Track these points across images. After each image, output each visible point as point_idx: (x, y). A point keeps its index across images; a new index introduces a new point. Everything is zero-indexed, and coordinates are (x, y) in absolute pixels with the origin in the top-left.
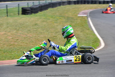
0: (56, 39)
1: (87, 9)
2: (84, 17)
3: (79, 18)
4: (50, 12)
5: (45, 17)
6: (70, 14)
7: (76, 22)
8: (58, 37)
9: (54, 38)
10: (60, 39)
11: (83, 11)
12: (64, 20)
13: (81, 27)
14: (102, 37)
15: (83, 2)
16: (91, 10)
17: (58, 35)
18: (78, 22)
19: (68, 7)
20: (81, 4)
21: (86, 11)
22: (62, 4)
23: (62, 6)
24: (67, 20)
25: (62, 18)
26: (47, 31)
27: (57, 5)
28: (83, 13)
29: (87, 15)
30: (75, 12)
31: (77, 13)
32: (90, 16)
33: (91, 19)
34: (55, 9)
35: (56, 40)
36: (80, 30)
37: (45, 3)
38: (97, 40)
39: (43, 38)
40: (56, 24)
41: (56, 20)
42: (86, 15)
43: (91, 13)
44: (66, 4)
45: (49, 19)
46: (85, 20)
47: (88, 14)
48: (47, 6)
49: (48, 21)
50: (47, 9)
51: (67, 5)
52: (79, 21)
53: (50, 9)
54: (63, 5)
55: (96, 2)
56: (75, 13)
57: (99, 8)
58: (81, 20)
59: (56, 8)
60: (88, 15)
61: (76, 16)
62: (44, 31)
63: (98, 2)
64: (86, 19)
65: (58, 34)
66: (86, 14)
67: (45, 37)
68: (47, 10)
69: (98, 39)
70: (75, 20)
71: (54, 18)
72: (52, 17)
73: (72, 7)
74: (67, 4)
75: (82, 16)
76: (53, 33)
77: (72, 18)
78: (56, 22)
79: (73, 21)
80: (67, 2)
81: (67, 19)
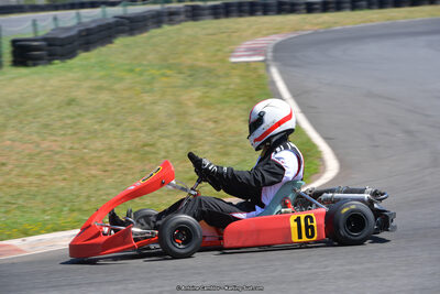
0: (154, 153)
1: (265, 32)
2: (253, 65)
3: (234, 69)
4: (123, 53)
5: (102, 73)
6: (200, 57)
7: (223, 87)
8: (159, 145)
9: (146, 148)
10: (167, 152)
11: (249, 44)
12: (178, 80)
13: (243, 102)
14: (327, 139)
15: (246, 8)
16: (278, 38)
17: (161, 137)
18: (232, 86)
19: (189, 29)
20: (241, 16)
21: (260, 42)
22: (166, 19)
23: (166, 28)
24: (190, 79)
25: (169, 72)
26: (118, 125)
27: (146, 25)
28: (249, 49)
29: (265, 55)
30: (217, 47)
31: (227, 49)
32: (276, 59)
33: (282, 73)
34: (141, 38)
35: (151, 156)
36: (242, 116)
37: (100, 16)
38: (309, 151)
39: (103, 153)
40: (147, 98)
41: (149, 84)
42: (261, 58)
43: (278, 48)
44: (182, 17)
45: (121, 79)
46: (260, 77)
47: (270, 55)
48: (110, 28)
49: (117, 87)
50: (111, 43)
51: (186, 21)
52: (237, 80)
53: (120, 42)
54: (171, 22)
55: (293, 5)
56: (219, 50)
57: (307, 27)
58: (242, 77)
59: (145, 35)
60: (269, 58)
61: (223, 61)
62: (106, 125)
63: (303, 7)
64: (262, 71)
65: (159, 133)
66: (259, 55)
67: (111, 149)
68: (110, 45)
69: (314, 146)
70: (219, 77)
71: (141, 74)
72: (131, 71)
73: (204, 29)
74: (187, 16)
75: (247, 62)
76: (140, 131)
77: (209, 71)
78: (148, 87)
79: (212, 80)
80: (186, 11)
81: (190, 76)
